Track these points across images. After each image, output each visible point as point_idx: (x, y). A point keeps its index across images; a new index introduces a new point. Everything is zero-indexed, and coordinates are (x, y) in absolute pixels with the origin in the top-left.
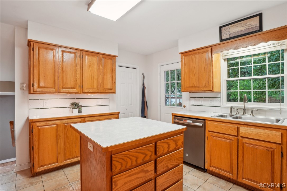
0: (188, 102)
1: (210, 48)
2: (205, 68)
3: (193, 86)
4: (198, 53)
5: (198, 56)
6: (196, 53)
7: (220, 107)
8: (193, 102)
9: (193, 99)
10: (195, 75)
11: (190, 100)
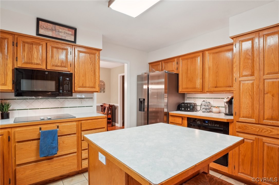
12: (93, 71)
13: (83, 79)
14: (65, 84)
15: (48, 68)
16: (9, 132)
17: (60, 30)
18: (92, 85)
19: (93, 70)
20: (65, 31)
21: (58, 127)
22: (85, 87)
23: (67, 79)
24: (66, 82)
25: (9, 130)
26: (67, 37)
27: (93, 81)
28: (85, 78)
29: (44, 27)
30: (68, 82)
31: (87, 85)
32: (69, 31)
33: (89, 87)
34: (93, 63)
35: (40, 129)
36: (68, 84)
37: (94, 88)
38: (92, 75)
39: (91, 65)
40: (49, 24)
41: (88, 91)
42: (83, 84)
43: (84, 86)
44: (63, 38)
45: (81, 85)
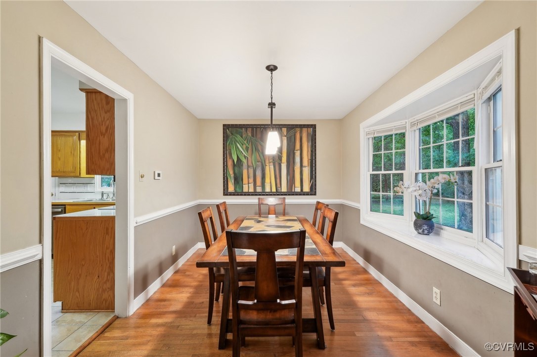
0: (57, 189)
1: (77, 134)
2: (71, 153)
4: (64, 135)
5: (63, 138)
6: (61, 135)
7: (94, 192)
8: (63, 189)
9: (62, 185)
10: (60, 159)
11: (59, 186)
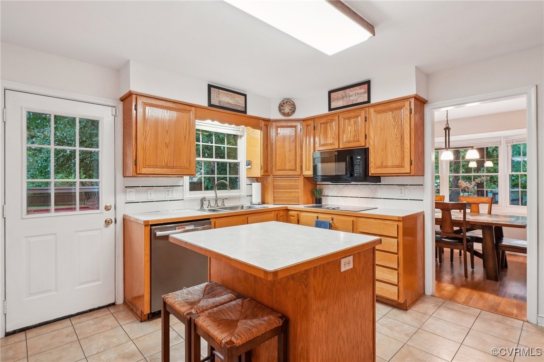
1: (193, 109)
3: (164, 165)
7: (183, 200)
8: (132, 196)
9: (133, 190)
10: (167, 145)
11: (125, 192)
12: (399, 139)
13: (382, 154)
14: (356, 165)
15: (340, 147)
16: (298, 214)
17: (351, 94)
18: (397, 162)
19: (399, 136)
20: (356, 92)
21: (332, 219)
22: (386, 167)
23: (359, 157)
24: (357, 162)
25: (299, 213)
26: (359, 99)
27: (398, 155)
28: (385, 151)
29: (336, 98)
30: (360, 162)
31: (390, 164)
32: (361, 89)
33: (392, 167)
34: (399, 125)
35: (318, 217)
36: (359, 165)
37: (402, 167)
38: (397, 146)
39: (395, 130)
40: (339, 92)
41: (401, 173)
42: (382, 163)
43: (384, 164)
44: (355, 102)
45: (379, 163)
